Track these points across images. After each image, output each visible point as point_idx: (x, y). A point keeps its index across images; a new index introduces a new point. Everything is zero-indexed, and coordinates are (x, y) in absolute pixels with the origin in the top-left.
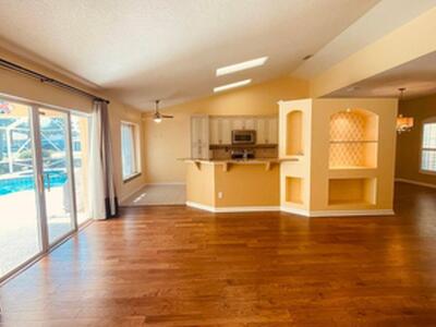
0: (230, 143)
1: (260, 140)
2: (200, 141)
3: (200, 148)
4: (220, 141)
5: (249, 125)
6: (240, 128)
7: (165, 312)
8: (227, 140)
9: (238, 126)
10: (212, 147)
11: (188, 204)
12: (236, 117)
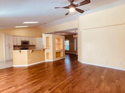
0: (21, 45)
1: (31, 44)
2: (9, 44)
3: (9, 46)
4: (17, 44)
5: (27, 39)
6: (24, 40)
7: (51, 87)
8: (20, 44)
9: (23, 39)
10: (14, 46)
11: (14, 66)
12: (23, 36)
